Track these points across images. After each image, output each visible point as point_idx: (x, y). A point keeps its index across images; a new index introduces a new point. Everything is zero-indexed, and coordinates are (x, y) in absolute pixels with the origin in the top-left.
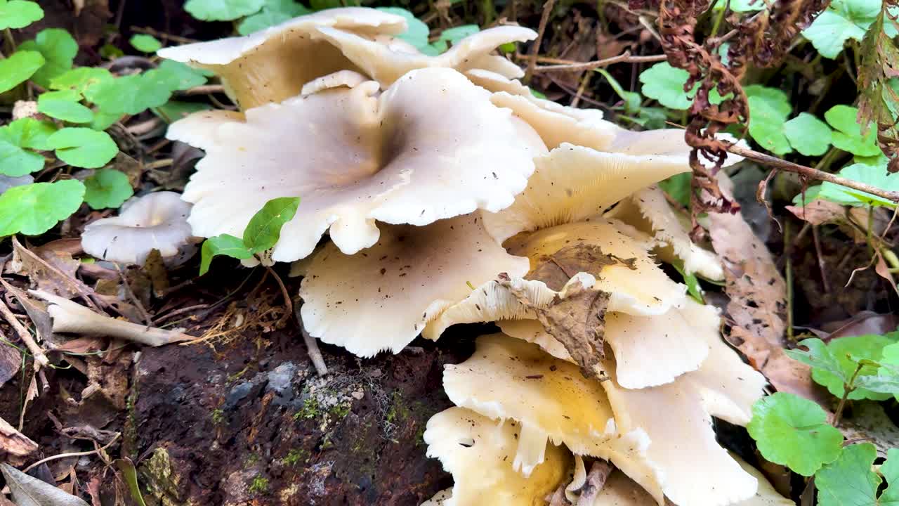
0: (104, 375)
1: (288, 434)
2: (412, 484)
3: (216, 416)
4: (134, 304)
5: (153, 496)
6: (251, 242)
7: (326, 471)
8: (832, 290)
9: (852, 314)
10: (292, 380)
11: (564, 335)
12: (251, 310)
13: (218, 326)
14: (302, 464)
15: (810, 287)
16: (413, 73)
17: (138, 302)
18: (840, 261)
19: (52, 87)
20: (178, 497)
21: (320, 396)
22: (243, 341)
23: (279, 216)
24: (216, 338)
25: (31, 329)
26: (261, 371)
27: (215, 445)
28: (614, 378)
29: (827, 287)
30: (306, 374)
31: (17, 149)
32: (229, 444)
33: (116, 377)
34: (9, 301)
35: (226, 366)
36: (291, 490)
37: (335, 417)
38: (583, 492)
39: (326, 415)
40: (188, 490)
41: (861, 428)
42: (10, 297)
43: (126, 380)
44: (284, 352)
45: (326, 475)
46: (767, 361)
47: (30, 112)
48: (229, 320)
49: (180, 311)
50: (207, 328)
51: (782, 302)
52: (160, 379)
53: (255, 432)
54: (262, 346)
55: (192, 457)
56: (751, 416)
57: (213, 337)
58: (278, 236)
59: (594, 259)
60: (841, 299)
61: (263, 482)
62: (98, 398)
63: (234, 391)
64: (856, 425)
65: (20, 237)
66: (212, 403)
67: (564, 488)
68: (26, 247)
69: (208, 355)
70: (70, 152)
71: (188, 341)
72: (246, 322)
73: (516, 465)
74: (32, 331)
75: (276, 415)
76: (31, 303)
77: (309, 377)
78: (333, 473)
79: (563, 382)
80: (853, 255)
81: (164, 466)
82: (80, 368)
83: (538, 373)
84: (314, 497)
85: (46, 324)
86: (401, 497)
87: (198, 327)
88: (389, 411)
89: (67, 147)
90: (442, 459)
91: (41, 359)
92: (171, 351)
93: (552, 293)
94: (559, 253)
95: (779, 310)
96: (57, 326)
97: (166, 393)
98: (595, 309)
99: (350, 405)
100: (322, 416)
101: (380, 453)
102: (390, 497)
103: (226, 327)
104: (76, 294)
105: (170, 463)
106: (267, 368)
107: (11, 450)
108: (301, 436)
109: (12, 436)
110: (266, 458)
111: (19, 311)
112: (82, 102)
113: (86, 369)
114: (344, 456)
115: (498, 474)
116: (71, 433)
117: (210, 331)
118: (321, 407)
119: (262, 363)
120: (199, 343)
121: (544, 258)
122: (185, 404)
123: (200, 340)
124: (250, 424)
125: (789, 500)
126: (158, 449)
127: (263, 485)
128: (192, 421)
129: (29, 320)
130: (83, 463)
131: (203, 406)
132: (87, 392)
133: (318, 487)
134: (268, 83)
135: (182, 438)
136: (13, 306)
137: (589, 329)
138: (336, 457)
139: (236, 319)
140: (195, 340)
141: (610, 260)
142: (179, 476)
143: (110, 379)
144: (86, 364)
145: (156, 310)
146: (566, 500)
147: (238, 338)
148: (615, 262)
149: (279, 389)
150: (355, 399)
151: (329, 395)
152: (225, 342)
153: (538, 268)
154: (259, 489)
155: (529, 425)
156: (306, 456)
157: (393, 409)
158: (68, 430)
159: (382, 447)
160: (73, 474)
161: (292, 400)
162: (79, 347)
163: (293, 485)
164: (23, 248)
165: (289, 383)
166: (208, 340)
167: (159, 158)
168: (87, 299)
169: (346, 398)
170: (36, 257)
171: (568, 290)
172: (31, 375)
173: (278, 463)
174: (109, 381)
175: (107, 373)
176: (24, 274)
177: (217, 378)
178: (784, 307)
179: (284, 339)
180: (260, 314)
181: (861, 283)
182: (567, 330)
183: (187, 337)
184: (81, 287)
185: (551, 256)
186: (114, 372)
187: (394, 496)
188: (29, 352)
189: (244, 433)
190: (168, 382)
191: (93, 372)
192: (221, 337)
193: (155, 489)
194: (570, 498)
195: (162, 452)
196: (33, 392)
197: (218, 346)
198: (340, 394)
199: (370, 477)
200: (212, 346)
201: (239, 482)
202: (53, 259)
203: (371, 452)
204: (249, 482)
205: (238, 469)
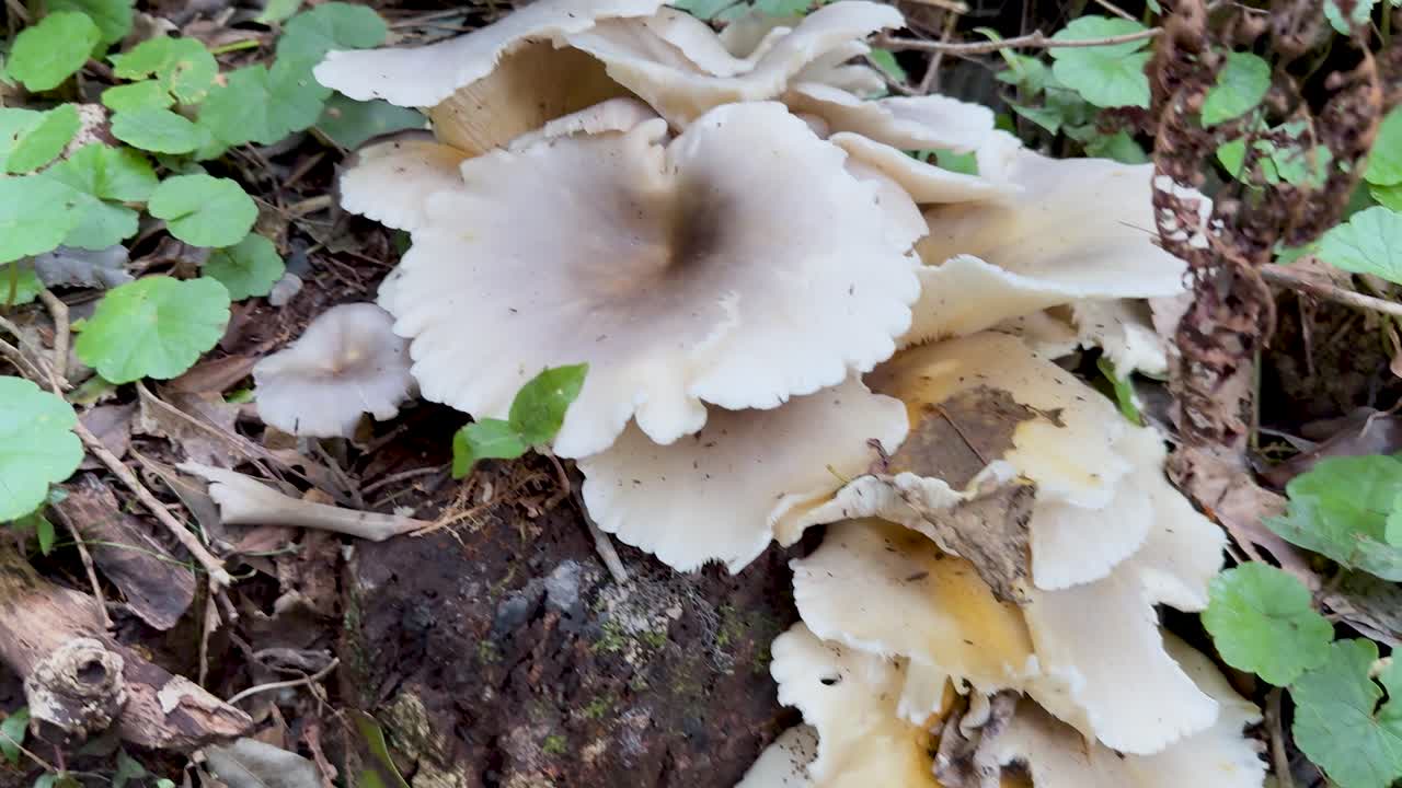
0: (300, 575)
1: (590, 680)
2: (754, 723)
3: (486, 650)
4: (327, 465)
5: (404, 754)
6: (520, 425)
7: (642, 721)
8: (1318, 372)
9: (1345, 411)
10: (580, 588)
11: (973, 552)
12: (502, 474)
13: (459, 501)
14: (611, 714)
15: (1287, 365)
16: (721, 113)
17: (331, 461)
18: (1333, 333)
19: (118, 73)
20: (443, 763)
21: (624, 617)
22: (499, 526)
23: (560, 392)
24: (459, 521)
25: (190, 524)
26: (534, 575)
27: (489, 694)
28: (1028, 576)
29: (1311, 369)
30: (596, 578)
31: (92, 200)
32: (506, 686)
33: (318, 575)
34: (150, 481)
35: (483, 568)
36: (596, 749)
37: (645, 645)
38: (986, 730)
39: (633, 642)
40: (455, 753)
41: (1352, 592)
42: (150, 475)
43: (333, 579)
44: (559, 542)
45: (642, 727)
46: (1225, 492)
47: (91, 122)
48: (472, 491)
49: (399, 476)
50: (444, 503)
51: (1246, 397)
52: (391, 591)
53: (538, 668)
54: (528, 533)
55: (457, 707)
56: (1207, 599)
57: (453, 520)
58: (560, 421)
59: (1003, 412)
60: (1330, 386)
61: (559, 741)
62: (299, 611)
63: (502, 612)
64: (1345, 588)
65: (148, 382)
66: (474, 628)
67: (959, 720)
68: (159, 398)
69: (454, 550)
70: (188, 221)
71: (422, 528)
72: (496, 493)
73: (902, 711)
74: (193, 526)
75: (566, 646)
76: (183, 483)
77: (602, 585)
78: (652, 721)
79: (956, 578)
80: (1354, 324)
81: (417, 719)
82: (268, 570)
83: (922, 568)
84: (629, 756)
85: (211, 513)
86: (739, 741)
87: (430, 503)
88: (719, 632)
89: (180, 213)
90: (800, 707)
91: (220, 575)
92: (400, 546)
93: (957, 496)
94: (951, 400)
95: (1242, 410)
96: (226, 517)
97: (402, 610)
98: (1015, 510)
99: (665, 628)
100: (628, 645)
101: (711, 688)
102: (724, 742)
103: (470, 503)
104: (243, 460)
105: (428, 717)
106: (540, 571)
107: (219, 730)
108: (607, 681)
109: (217, 711)
110: (557, 705)
111: (167, 497)
112: (175, 109)
113: (276, 570)
114: (662, 699)
115: (875, 718)
116: (265, 660)
117: (449, 510)
118: (627, 632)
119: (533, 562)
120: (437, 531)
121: (930, 408)
122: (438, 633)
123: (437, 525)
124: (530, 656)
125: (1252, 704)
126: (406, 696)
127: (561, 746)
128: (451, 657)
129: (185, 509)
130: (286, 696)
131: (463, 636)
132: (283, 603)
133: (634, 744)
134: (484, 103)
135: (437, 678)
136: (156, 488)
137: (1008, 542)
138: (653, 700)
139: (483, 490)
140: (431, 527)
141: (1026, 413)
142: (442, 737)
143: (310, 579)
144: (275, 564)
145: (359, 471)
146: (961, 736)
147: (491, 520)
148: (1033, 416)
149: (565, 606)
150: (671, 619)
151: (634, 612)
152: (474, 528)
153: (922, 425)
154: (555, 751)
155: (919, 658)
156: (614, 703)
157: (724, 630)
158: (260, 654)
159: (712, 681)
160: (277, 714)
161: (585, 622)
162: (262, 540)
163: (599, 741)
164: (156, 400)
165: (576, 594)
166: (448, 525)
167: (309, 194)
168: (260, 466)
169: (659, 619)
170: (177, 411)
171: (979, 490)
172: (207, 596)
173: (578, 716)
174: (308, 582)
175: (305, 571)
176: (161, 434)
177: (474, 587)
178: (1250, 404)
179: (557, 523)
180: (517, 481)
181: (1363, 363)
182: (978, 547)
183: (417, 524)
184: (246, 447)
185: (940, 405)
186: (314, 569)
187: (731, 741)
188: (198, 563)
189: (523, 669)
190: (403, 595)
191: (285, 574)
192: (465, 518)
193: (404, 745)
194: (966, 734)
195: (412, 699)
196: (212, 621)
197: (464, 533)
198: (651, 613)
199: (699, 721)
200: (456, 535)
201: (527, 743)
202: (198, 406)
203: (697, 689)
204: (541, 742)
205: (522, 724)
